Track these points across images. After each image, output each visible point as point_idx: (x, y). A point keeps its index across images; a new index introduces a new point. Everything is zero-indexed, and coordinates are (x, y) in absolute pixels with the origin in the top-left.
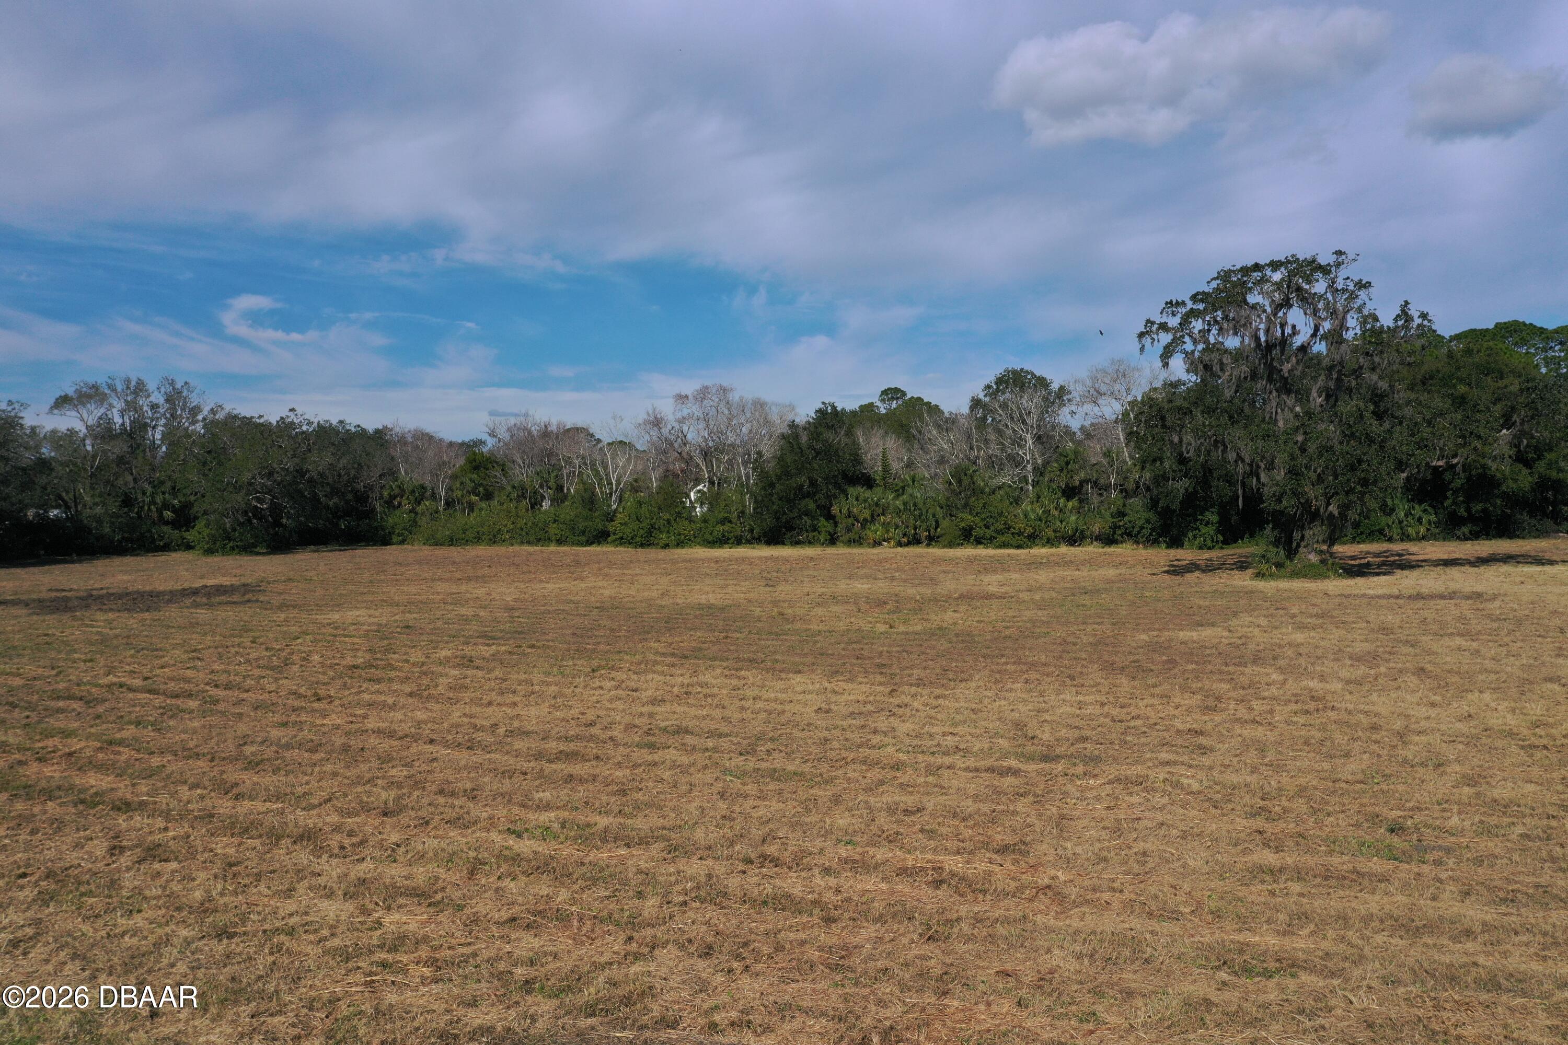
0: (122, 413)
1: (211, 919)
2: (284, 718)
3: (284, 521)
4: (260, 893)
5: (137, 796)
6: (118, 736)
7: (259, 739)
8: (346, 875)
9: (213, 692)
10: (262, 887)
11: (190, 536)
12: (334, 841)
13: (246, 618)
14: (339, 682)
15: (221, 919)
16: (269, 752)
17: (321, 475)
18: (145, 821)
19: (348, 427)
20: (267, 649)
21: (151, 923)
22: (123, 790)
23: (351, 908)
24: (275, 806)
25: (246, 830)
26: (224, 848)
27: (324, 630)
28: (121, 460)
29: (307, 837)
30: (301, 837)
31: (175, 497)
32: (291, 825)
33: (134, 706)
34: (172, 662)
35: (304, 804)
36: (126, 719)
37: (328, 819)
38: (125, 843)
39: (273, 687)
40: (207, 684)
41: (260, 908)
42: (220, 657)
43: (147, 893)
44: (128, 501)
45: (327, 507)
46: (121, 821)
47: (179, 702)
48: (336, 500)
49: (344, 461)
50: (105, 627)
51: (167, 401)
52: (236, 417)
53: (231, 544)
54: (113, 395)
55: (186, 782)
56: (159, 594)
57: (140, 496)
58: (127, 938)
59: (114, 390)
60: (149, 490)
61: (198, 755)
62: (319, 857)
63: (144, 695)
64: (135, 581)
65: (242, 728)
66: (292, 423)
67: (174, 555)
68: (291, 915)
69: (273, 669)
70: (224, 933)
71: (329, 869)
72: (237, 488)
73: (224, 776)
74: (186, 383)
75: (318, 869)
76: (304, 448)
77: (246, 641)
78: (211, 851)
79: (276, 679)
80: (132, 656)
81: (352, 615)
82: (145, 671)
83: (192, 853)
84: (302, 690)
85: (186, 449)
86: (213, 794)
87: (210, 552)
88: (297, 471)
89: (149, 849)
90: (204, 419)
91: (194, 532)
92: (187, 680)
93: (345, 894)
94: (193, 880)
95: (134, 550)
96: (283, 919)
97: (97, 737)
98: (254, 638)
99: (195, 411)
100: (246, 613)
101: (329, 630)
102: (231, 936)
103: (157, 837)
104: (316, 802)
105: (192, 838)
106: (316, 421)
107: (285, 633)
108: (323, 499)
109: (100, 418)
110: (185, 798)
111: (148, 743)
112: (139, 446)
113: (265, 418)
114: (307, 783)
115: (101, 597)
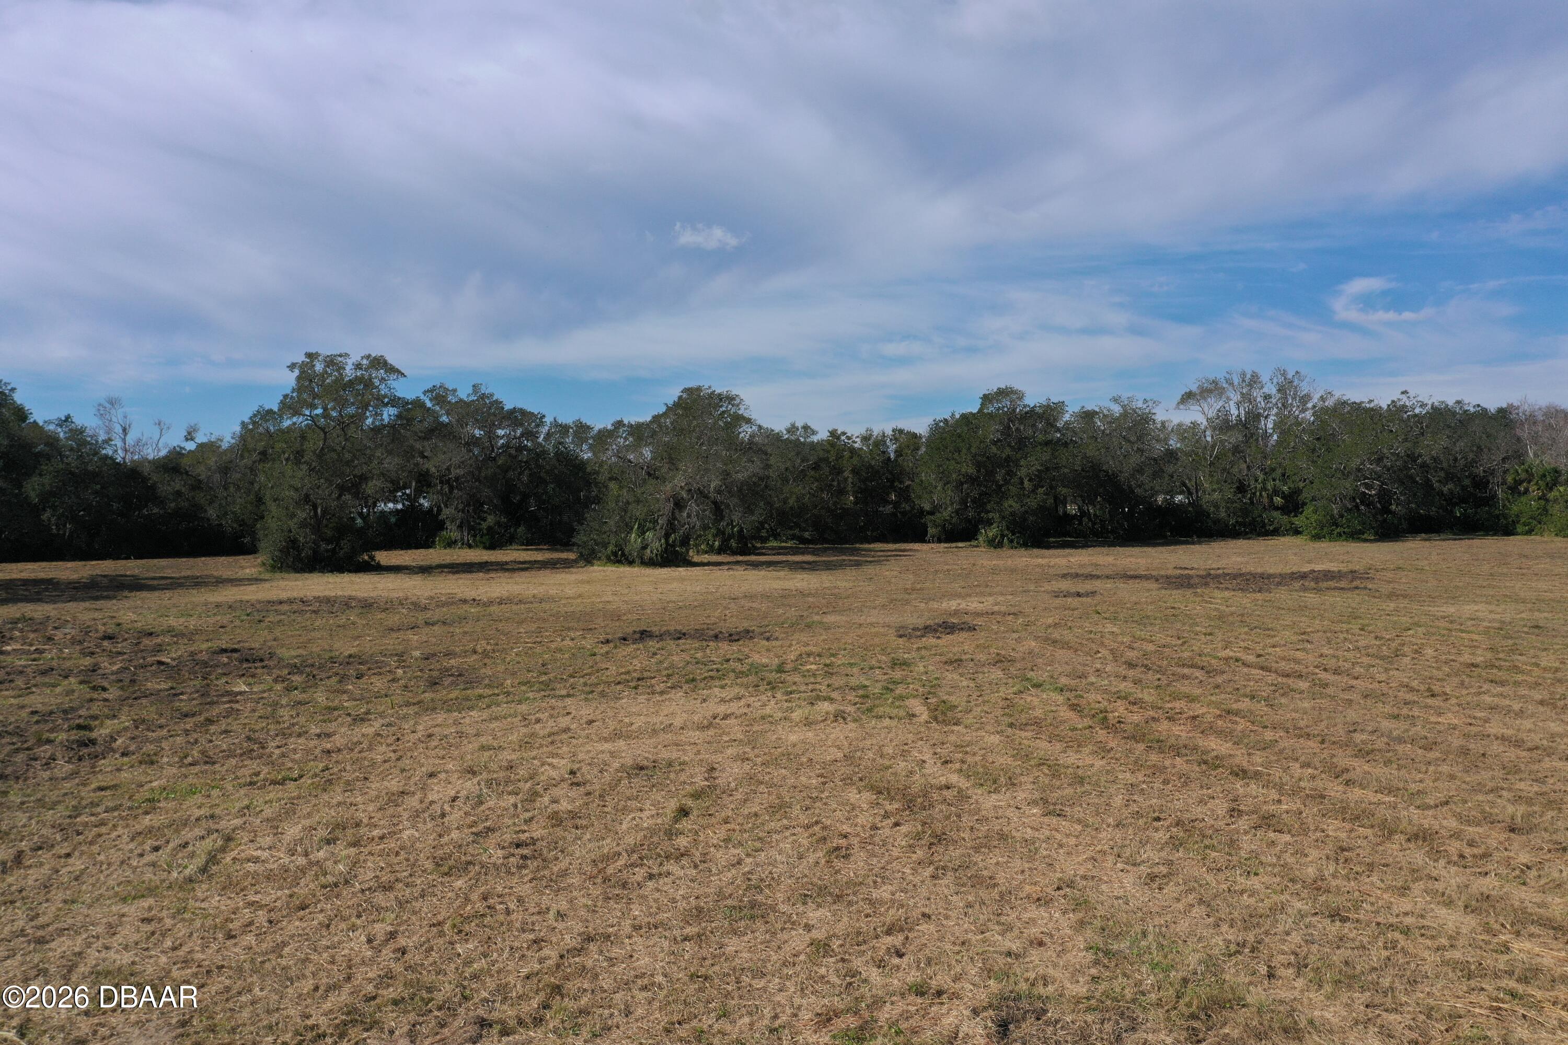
0: (1238, 405)
1: (1323, 898)
2: (1396, 711)
3: (1394, 507)
4: (1372, 884)
5: (1253, 765)
6: (1235, 706)
7: (1370, 729)
8: (1467, 886)
9: (1323, 675)
10: (1374, 879)
11: (1298, 521)
12: (1454, 847)
13: (1354, 605)
14: (1456, 680)
15: (1335, 901)
16: (1380, 743)
17: (1435, 459)
18: (1260, 790)
19: (1466, 408)
20: (1376, 638)
21: (1267, 888)
22: (1240, 758)
23: (1473, 923)
24: (1387, 799)
25: (1358, 818)
26: (1335, 830)
27: (1437, 623)
28: (1236, 450)
29: (1421, 836)
30: (1416, 837)
31: (1285, 484)
32: (1405, 823)
33: (1249, 680)
34: (1283, 642)
35: (1418, 803)
36: (1242, 692)
37: (1445, 823)
38: (1242, 807)
39: (1383, 677)
40: (1316, 667)
41: (1373, 899)
42: (1329, 642)
43: (1263, 858)
44: (1241, 488)
45: (1441, 494)
46: (1239, 786)
47: (1290, 681)
48: (1450, 486)
49: (1461, 444)
50: (1221, 604)
51: (1279, 391)
52: (1345, 403)
53: (1338, 530)
54: (1231, 389)
55: (1297, 760)
56: (1270, 576)
57: (1252, 482)
58: (1245, 896)
59: (1232, 384)
60: (1261, 477)
61: (1308, 735)
62: (1436, 861)
63: (1258, 671)
64: (1247, 563)
65: (1352, 715)
66: (1404, 406)
67: (1282, 539)
68: (1406, 914)
69: (1382, 658)
70: (1335, 915)
71: (1447, 876)
72: (1345, 475)
73: (1335, 760)
74: (1297, 372)
75: (1435, 873)
76: (1417, 431)
77: (1355, 628)
78: (1323, 831)
79: (1387, 670)
80: (1246, 633)
81: (1469, 609)
82: (1258, 649)
83: (1305, 831)
84: (1415, 684)
85: (1296, 436)
86: (1323, 776)
87: (1317, 537)
88: (1408, 456)
89: (1264, 818)
90: (1314, 407)
91: (1302, 517)
92: (1297, 661)
93: (1466, 907)
94: (1306, 856)
95: (1247, 533)
96: (1397, 916)
97: (1217, 705)
98: (1363, 625)
99: (1305, 399)
100: (1354, 600)
101: (1443, 624)
102: (1344, 920)
103: (1272, 808)
104: (1432, 803)
105: (1304, 815)
106: (1430, 403)
107: (1395, 623)
108: (1436, 485)
109: (1219, 411)
110: (1297, 775)
111: (1262, 717)
112: (1252, 435)
113: (1376, 402)
114: (1421, 781)
115: (1217, 576)
